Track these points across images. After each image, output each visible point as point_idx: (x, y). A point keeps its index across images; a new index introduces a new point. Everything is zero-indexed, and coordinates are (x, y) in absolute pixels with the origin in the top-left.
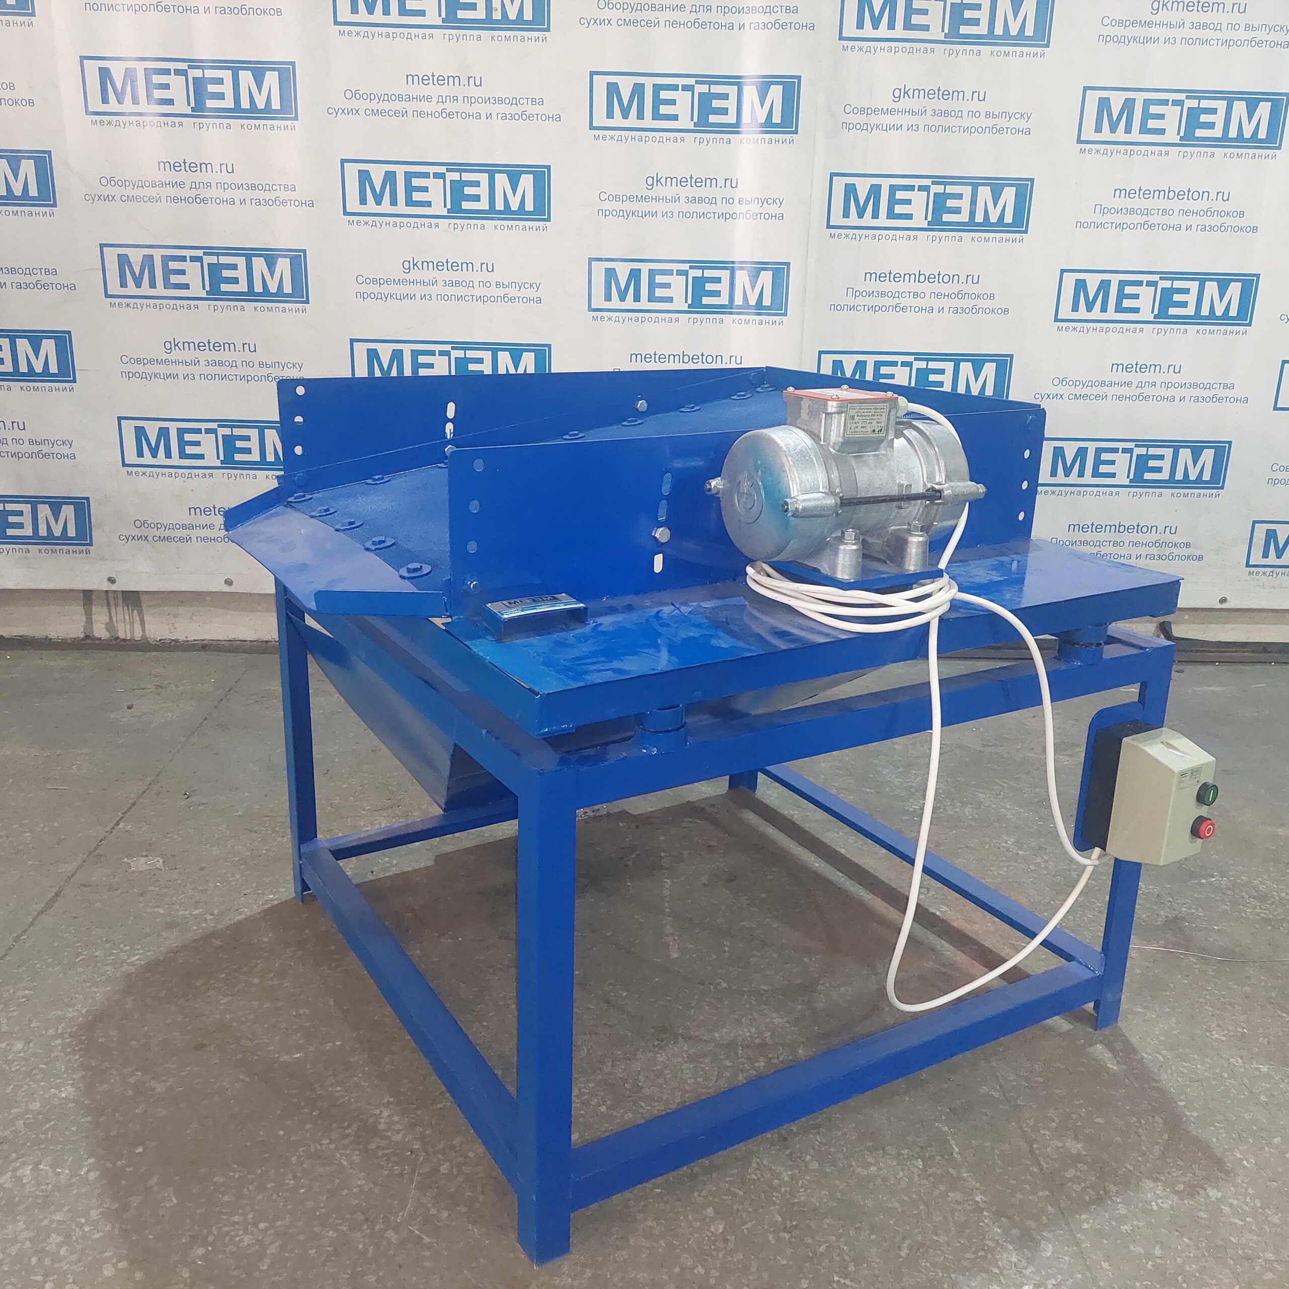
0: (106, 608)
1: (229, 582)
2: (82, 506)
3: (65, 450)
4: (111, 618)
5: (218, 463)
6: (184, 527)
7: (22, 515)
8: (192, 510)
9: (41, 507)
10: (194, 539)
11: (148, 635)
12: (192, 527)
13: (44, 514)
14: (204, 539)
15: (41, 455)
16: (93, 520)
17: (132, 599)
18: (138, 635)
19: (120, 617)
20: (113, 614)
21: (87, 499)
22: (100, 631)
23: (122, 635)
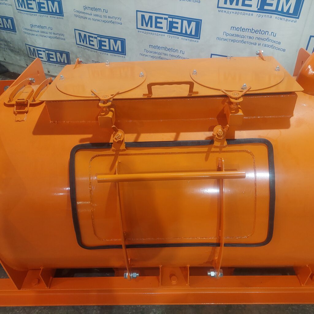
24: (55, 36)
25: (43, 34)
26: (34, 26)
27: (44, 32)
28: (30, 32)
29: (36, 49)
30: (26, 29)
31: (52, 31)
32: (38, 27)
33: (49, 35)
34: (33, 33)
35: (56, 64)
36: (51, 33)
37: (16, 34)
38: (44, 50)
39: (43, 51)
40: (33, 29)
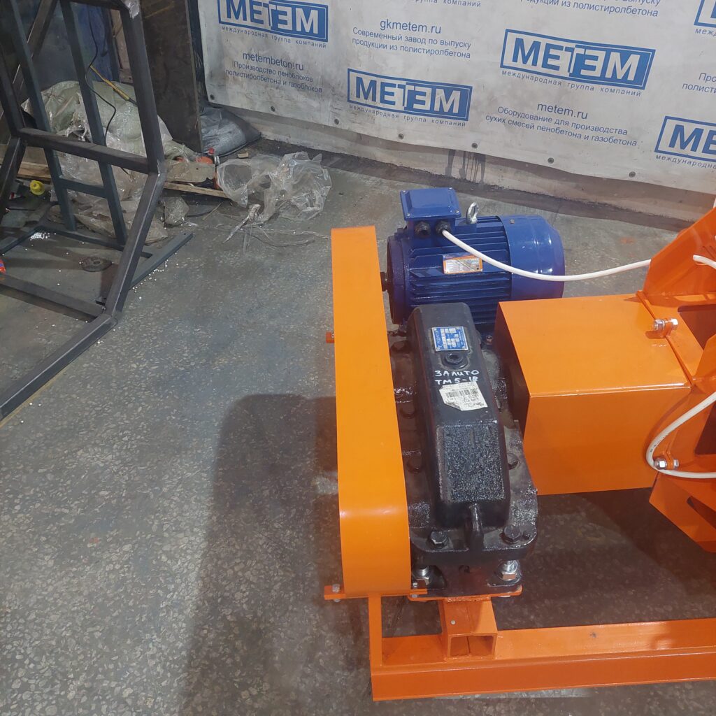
0: (462, 158)
1: (551, 161)
2: (466, 92)
3: (464, 50)
4: (464, 167)
5: (567, 75)
6: (531, 117)
7: (425, 95)
8: (540, 106)
9: (438, 91)
10: (536, 127)
11: (484, 181)
12: (537, 118)
13: (439, 96)
14: (542, 128)
15: (447, 53)
16: (471, 103)
17: (481, 158)
18: (478, 179)
19: (470, 166)
20: (466, 163)
21: (471, 88)
22: (455, 173)
23: (468, 179)
24: (444, 47)
25: (409, 44)
26: (391, 25)
27: (415, 40)
28: (377, 40)
29: (379, 81)
30: (364, 33)
31: (440, 37)
32: (403, 26)
33: (427, 46)
34: (384, 41)
35: (426, 117)
36: (432, 41)
37: (324, 46)
38: (404, 83)
39: (400, 86)
40: (388, 31)
